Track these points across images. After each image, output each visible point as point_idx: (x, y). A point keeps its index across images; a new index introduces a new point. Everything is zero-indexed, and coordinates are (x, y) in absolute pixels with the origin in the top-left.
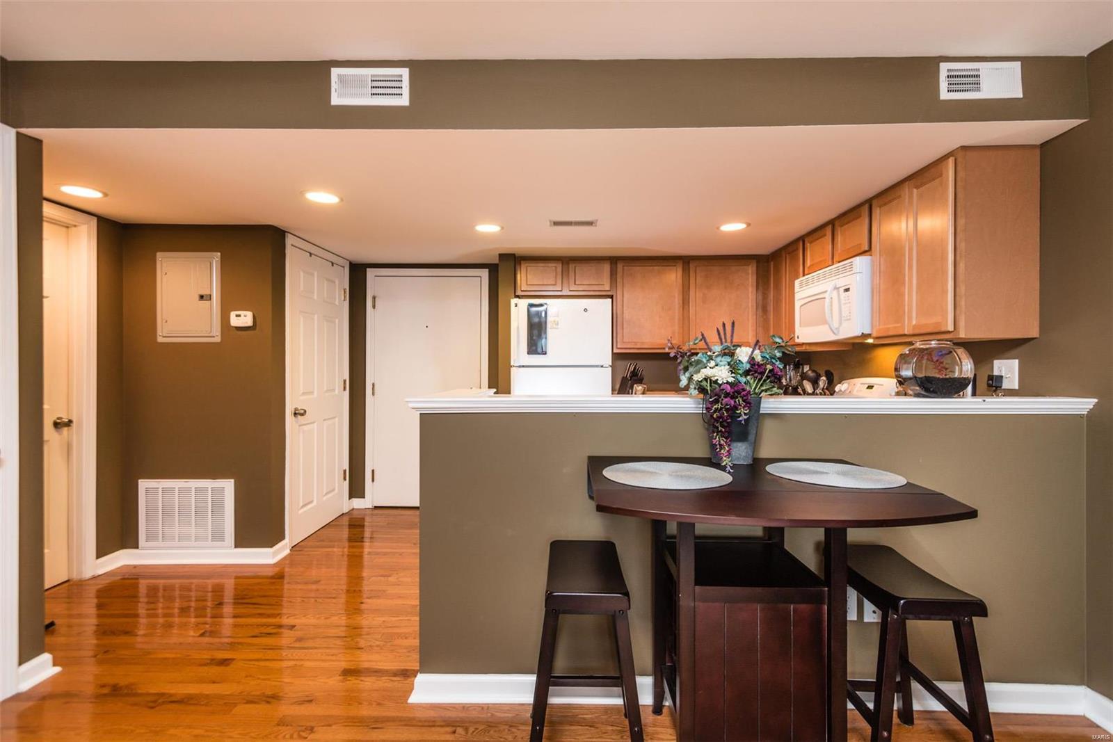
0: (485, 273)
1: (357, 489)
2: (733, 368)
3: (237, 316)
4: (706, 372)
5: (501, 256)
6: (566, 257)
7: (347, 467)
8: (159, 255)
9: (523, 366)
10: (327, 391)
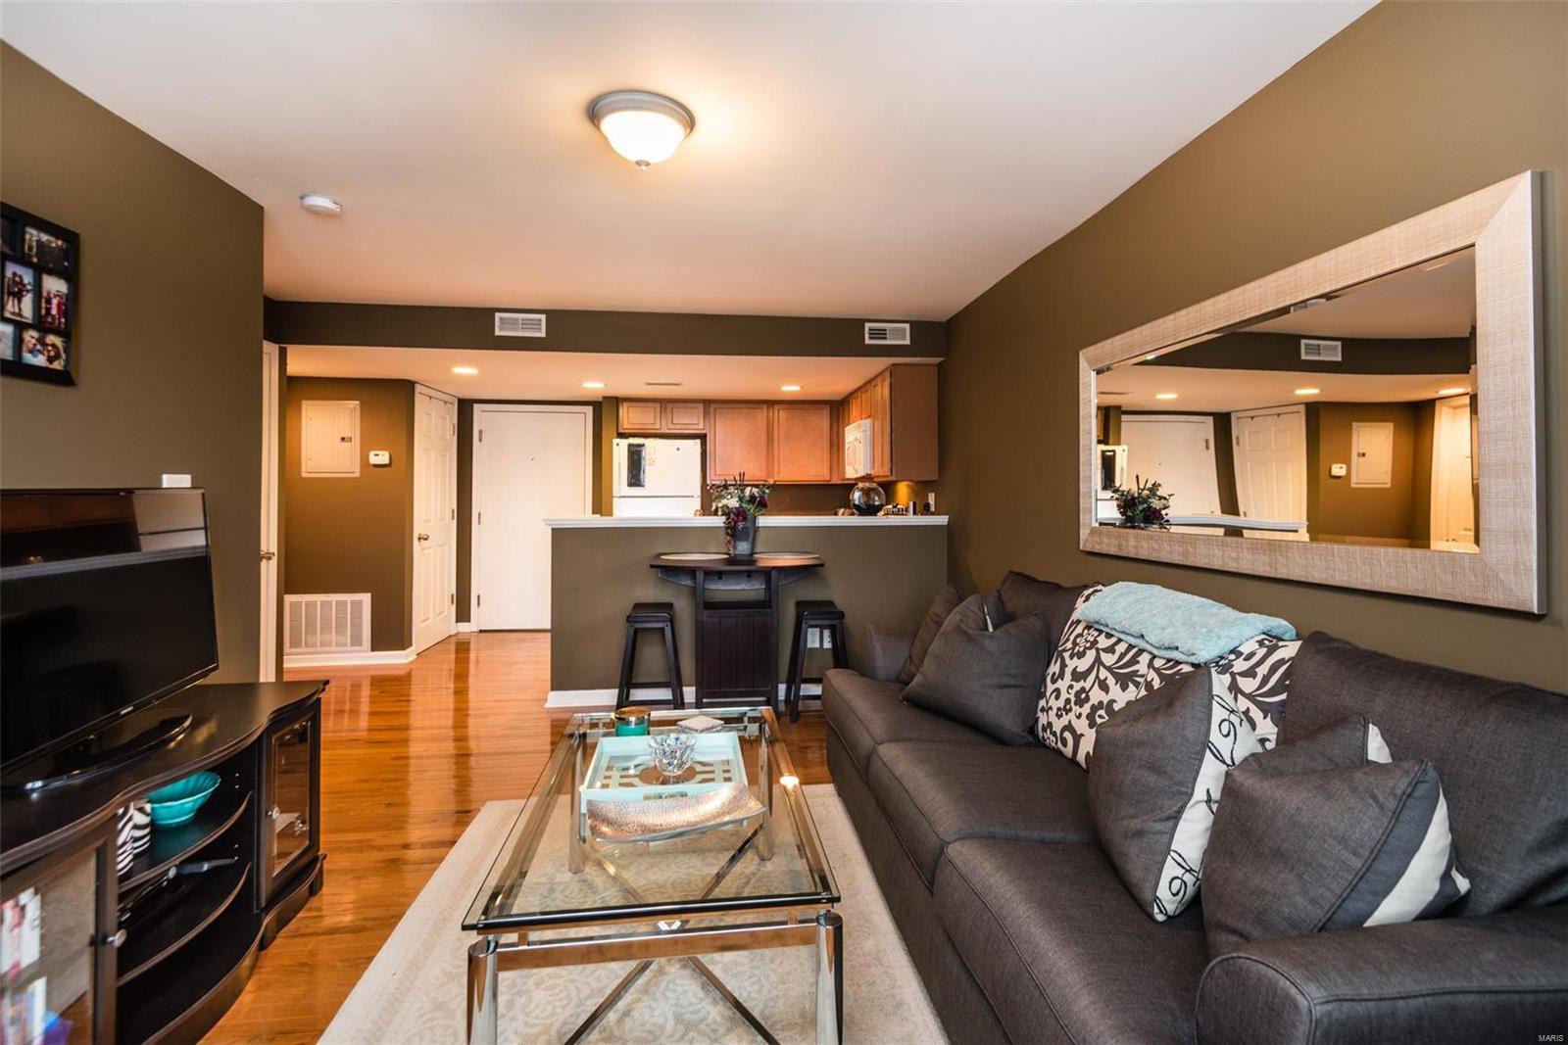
0: (589, 410)
1: (463, 615)
2: (741, 499)
3: (376, 455)
4: (724, 502)
5: (604, 398)
6: (664, 399)
7: (454, 591)
8: (305, 403)
9: (624, 497)
10: (441, 520)
